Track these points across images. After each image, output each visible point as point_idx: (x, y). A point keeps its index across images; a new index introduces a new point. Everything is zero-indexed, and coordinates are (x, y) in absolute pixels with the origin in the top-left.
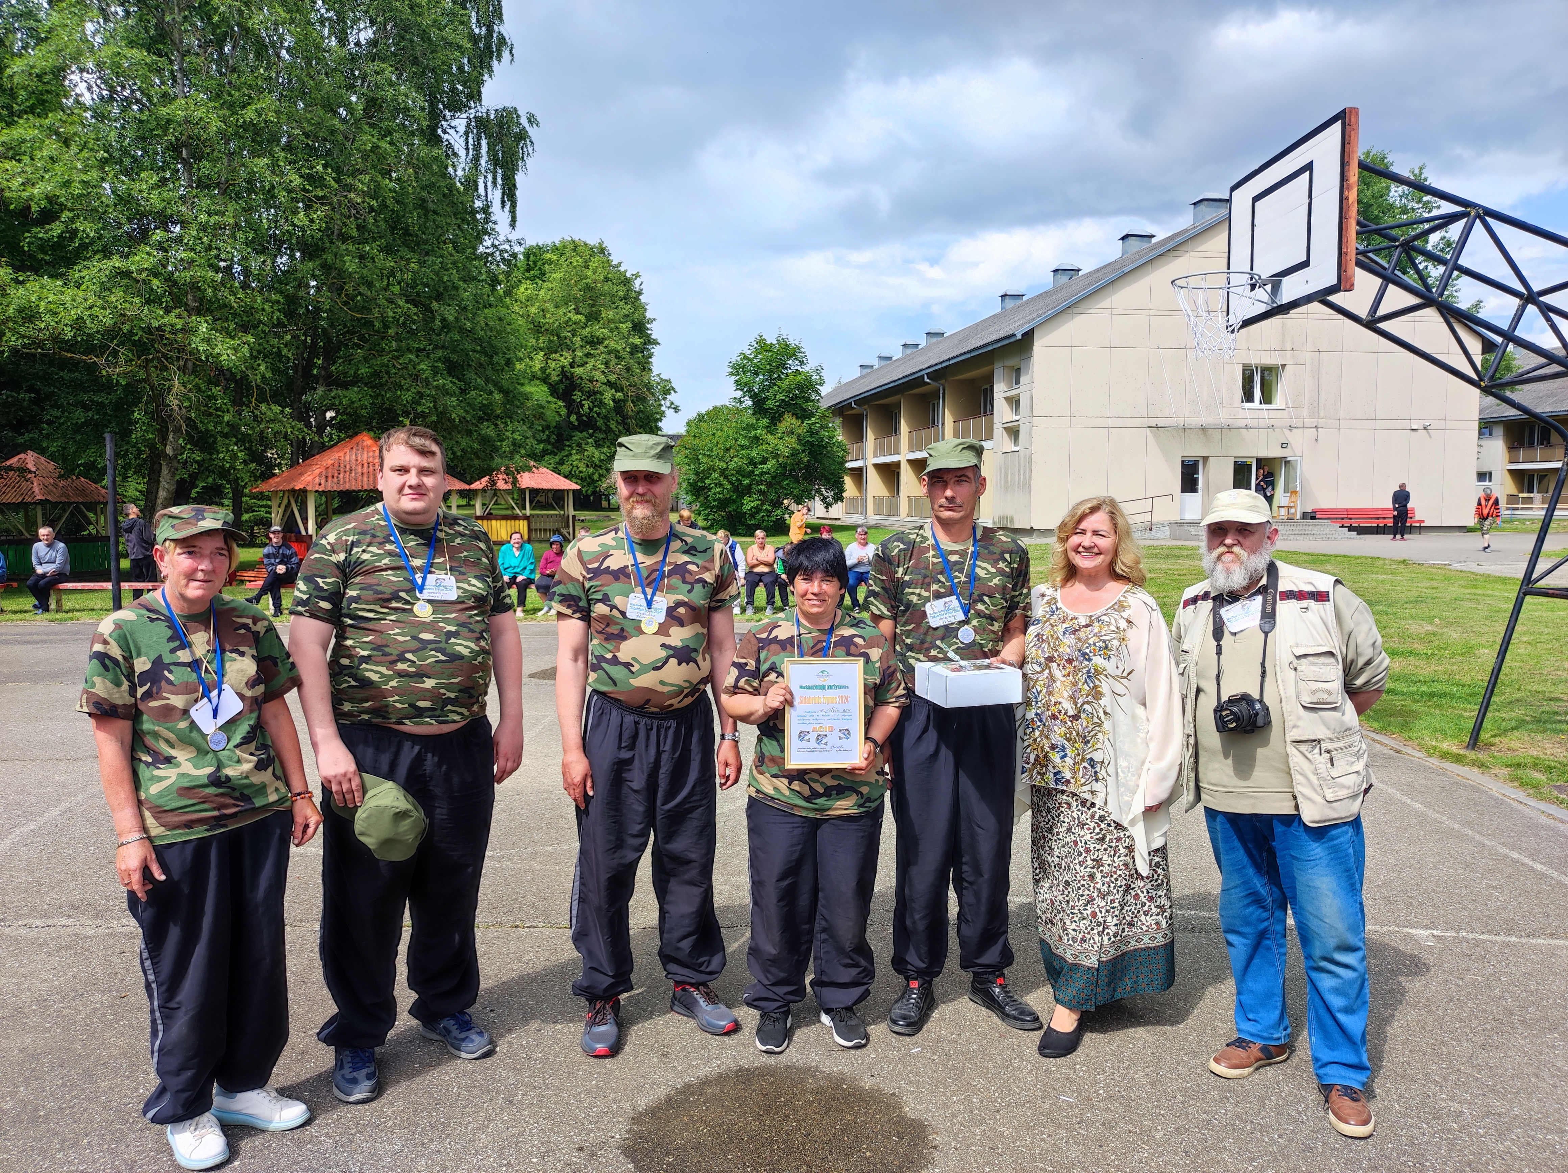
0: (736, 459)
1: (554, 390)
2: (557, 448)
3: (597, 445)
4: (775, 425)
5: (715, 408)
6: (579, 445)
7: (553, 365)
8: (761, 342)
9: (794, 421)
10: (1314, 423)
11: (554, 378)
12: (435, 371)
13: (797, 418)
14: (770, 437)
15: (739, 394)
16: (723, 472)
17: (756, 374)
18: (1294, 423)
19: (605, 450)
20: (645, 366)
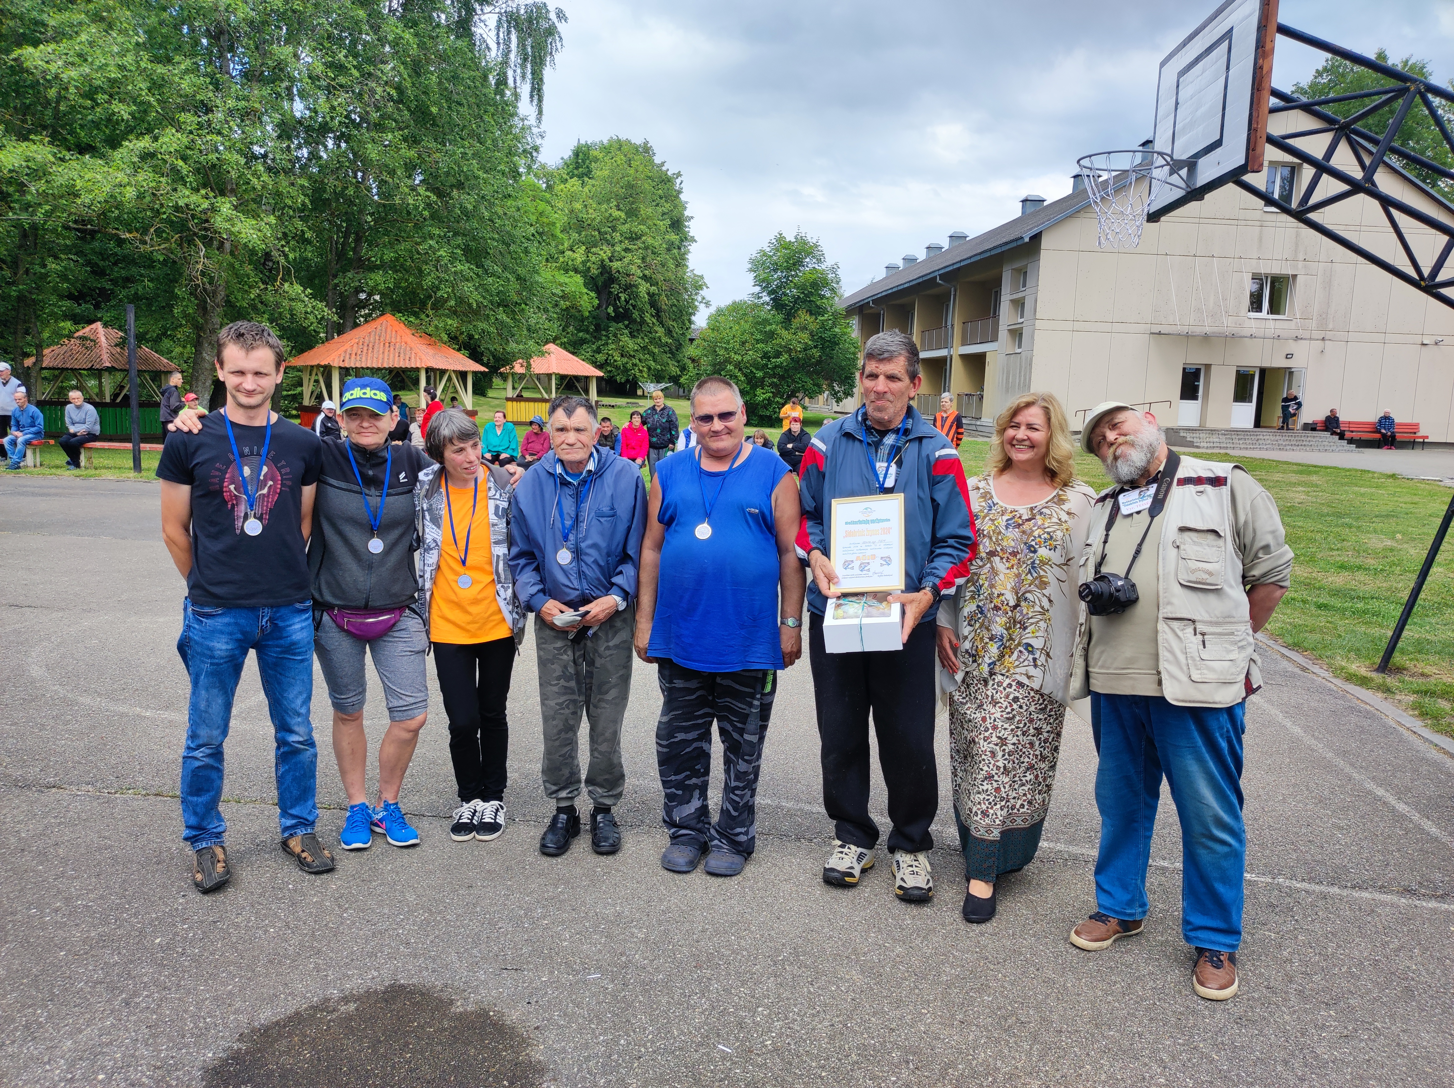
0: (750, 353)
1: (592, 283)
2: (595, 337)
3: (632, 336)
4: (790, 321)
5: (734, 303)
6: (615, 335)
7: (593, 259)
8: (780, 238)
9: (808, 317)
10: (1322, 334)
11: (595, 271)
12: (453, 258)
13: (811, 314)
14: (784, 333)
15: (758, 289)
16: (738, 365)
17: (775, 270)
18: (1300, 333)
19: (639, 340)
20: (680, 262)
